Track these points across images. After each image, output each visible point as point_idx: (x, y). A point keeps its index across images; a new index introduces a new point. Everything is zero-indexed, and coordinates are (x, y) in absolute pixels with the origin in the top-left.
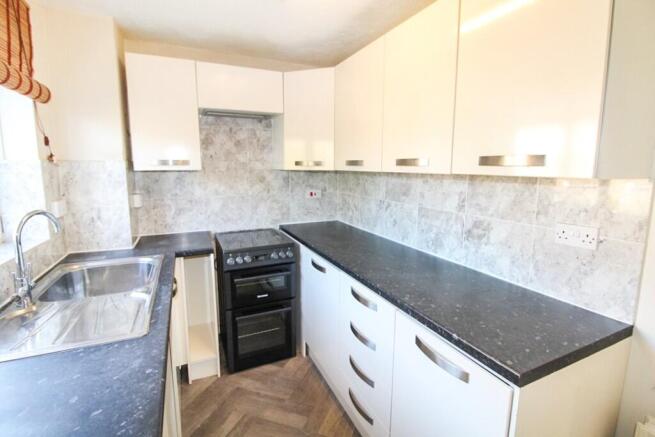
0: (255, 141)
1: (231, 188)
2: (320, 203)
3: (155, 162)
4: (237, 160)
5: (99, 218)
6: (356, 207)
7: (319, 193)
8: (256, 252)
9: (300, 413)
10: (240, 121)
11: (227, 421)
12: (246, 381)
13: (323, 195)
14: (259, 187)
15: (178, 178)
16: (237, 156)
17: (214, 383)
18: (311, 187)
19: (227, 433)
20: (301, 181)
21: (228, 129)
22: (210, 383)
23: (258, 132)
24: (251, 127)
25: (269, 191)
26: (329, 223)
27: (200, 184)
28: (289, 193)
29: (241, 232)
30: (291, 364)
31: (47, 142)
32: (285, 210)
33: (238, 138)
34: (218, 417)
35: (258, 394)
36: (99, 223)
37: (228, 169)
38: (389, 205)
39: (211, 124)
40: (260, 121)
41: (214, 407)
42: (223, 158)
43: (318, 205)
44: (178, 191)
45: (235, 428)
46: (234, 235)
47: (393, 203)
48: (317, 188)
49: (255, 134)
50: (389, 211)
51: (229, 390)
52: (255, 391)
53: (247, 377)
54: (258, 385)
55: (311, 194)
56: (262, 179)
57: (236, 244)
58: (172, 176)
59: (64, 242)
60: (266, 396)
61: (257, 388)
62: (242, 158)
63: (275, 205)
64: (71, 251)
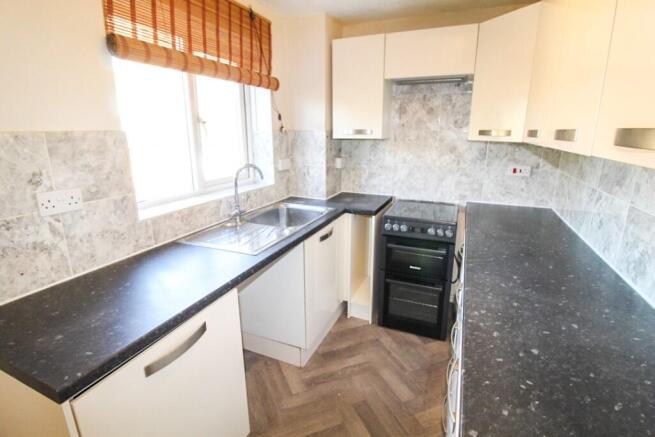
0: (449, 108)
1: (419, 157)
2: (527, 183)
3: (351, 132)
4: (427, 128)
5: (308, 173)
6: (569, 194)
7: (526, 170)
8: (413, 224)
9: (412, 390)
10: (434, 87)
11: (353, 359)
12: (388, 338)
13: (532, 172)
14: (448, 158)
15: (372, 146)
16: (428, 124)
17: (364, 326)
18: (516, 161)
19: (347, 365)
20: (502, 154)
21: (421, 96)
22: (361, 325)
23: (454, 98)
24: (447, 92)
25: (458, 163)
26: (535, 210)
27: (390, 152)
28: (485, 166)
29: (422, 202)
30: (435, 345)
31: (280, 118)
32: (476, 186)
33: (431, 105)
34: (350, 351)
35: (389, 353)
36: (308, 178)
37: (418, 138)
38: (599, 198)
39: (407, 93)
40: (459, 85)
41: (351, 343)
42: (414, 126)
43: (523, 185)
44: (372, 157)
45: (354, 366)
46: (416, 205)
47: (605, 194)
48: (524, 163)
49: (451, 100)
50: (598, 204)
51: (371, 337)
52: (388, 349)
53: (389, 334)
54: (394, 346)
55: (515, 171)
56: (453, 149)
57: (417, 212)
58: (368, 144)
59: (287, 188)
60: (394, 358)
61: (390, 347)
62: (433, 126)
63: (464, 179)
64: (292, 195)
